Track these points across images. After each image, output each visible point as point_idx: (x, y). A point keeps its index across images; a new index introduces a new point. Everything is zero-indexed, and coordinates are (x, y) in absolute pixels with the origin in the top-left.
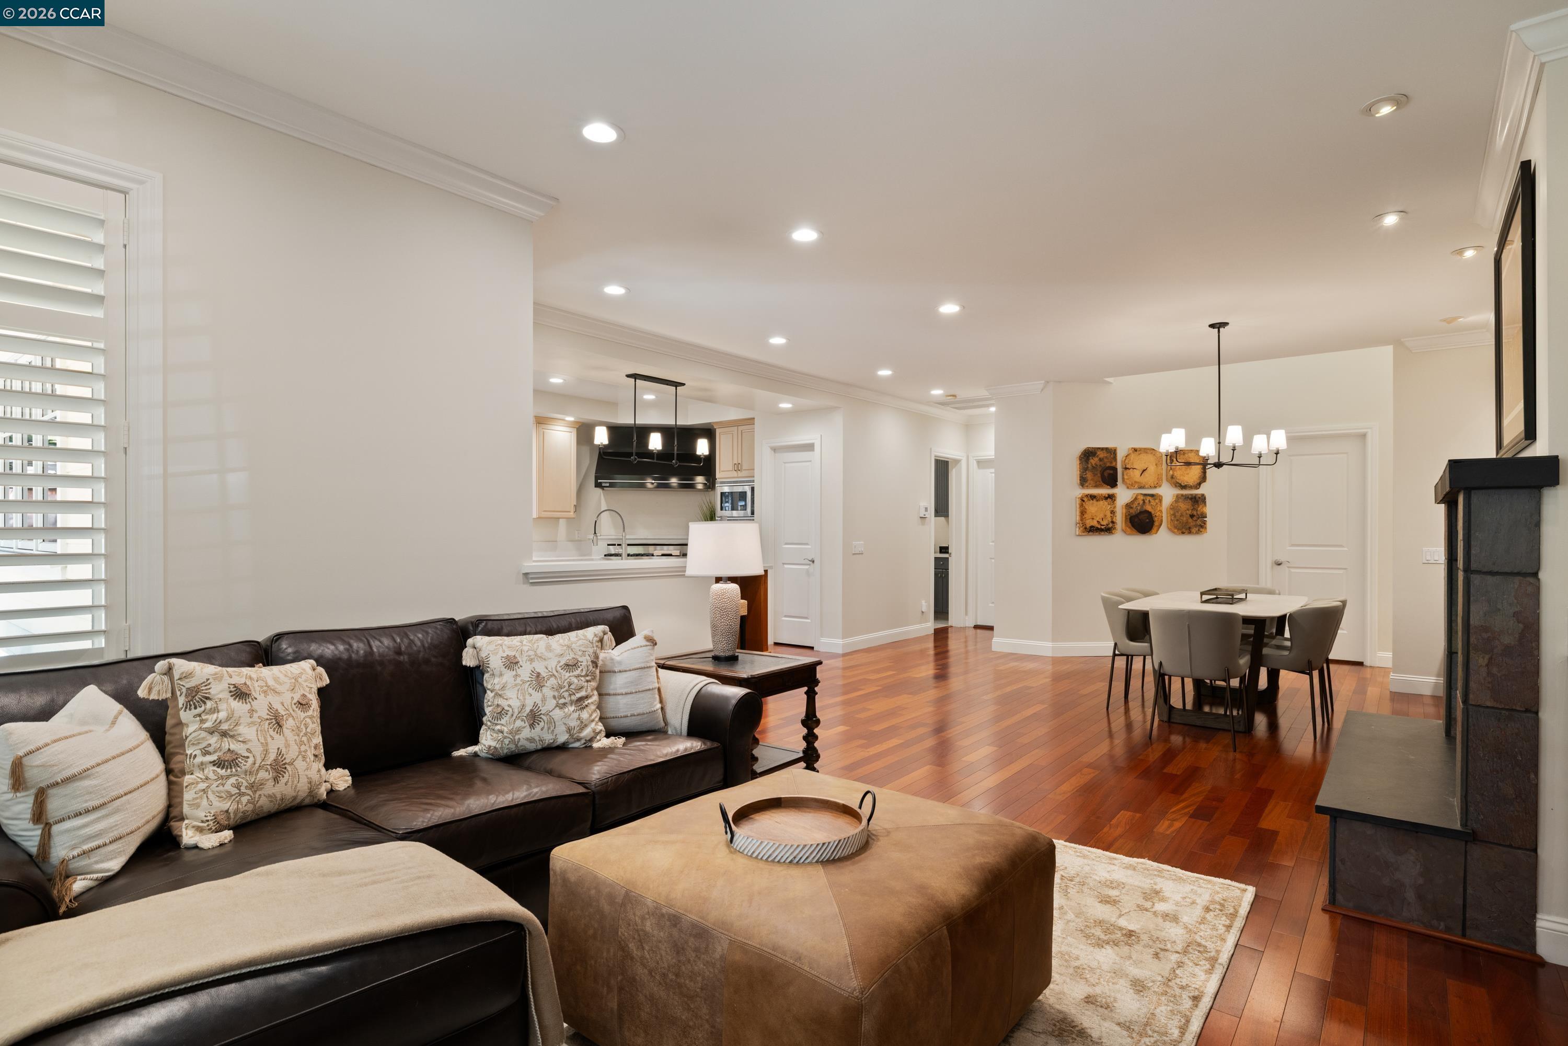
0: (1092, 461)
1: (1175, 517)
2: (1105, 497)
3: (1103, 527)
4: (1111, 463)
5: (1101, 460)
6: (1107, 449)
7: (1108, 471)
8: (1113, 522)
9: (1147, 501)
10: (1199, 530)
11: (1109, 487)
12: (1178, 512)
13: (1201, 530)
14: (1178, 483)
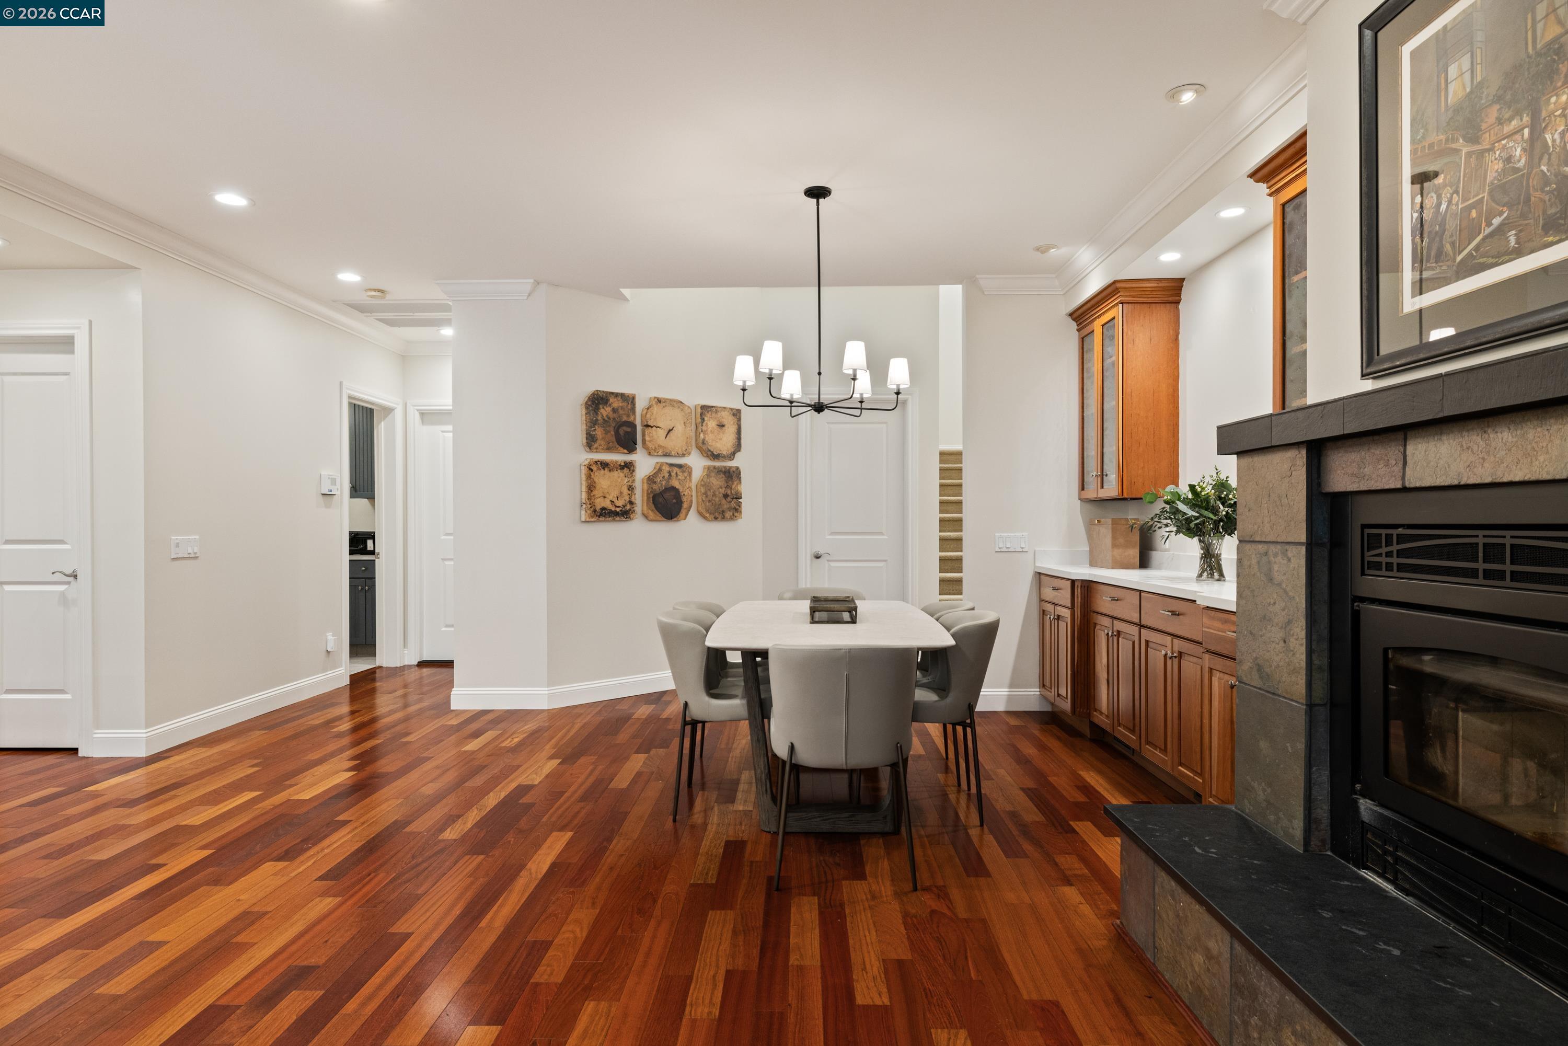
0: (602, 410)
1: (707, 497)
2: (620, 465)
3: (618, 510)
4: (628, 416)
5: (614, 410)
6: (622, 395)
7: (625, 428)
8: (631, 503)
9: (673, 474)
10: (733, 515)
11: (625, 451)
12: (709, 490)
13: (736, 514)
14: (710, 451)
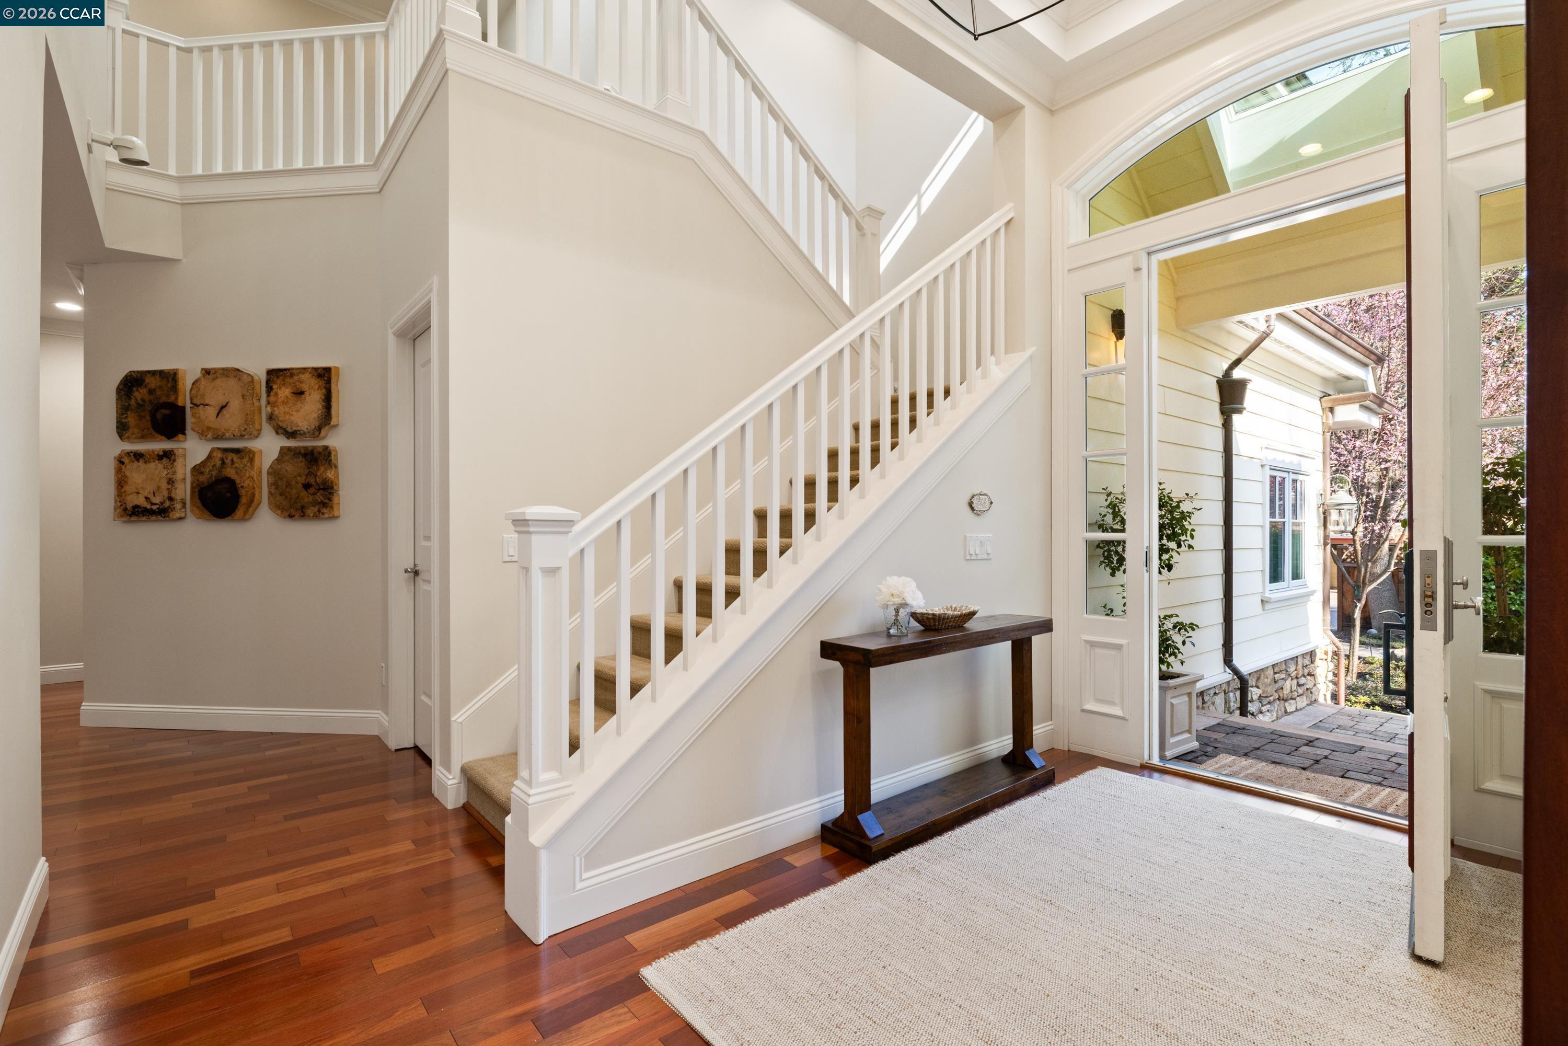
0: (136, 394)
1: (277, 488)
2: (158, 455)
3: (154, 507)
4: (168, 396)
5: (151, 392)
6: (161, 373)
7: (167, 412)
8: (171, 499)
9: (228, 461)
10: (319, 511)
11: (163, 437)
12: (281, 479)
13: (324, 510)
14: (281, 427)
